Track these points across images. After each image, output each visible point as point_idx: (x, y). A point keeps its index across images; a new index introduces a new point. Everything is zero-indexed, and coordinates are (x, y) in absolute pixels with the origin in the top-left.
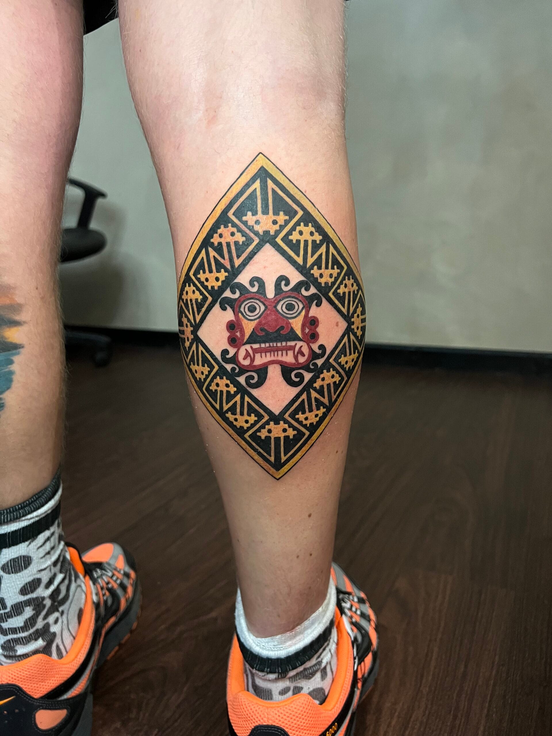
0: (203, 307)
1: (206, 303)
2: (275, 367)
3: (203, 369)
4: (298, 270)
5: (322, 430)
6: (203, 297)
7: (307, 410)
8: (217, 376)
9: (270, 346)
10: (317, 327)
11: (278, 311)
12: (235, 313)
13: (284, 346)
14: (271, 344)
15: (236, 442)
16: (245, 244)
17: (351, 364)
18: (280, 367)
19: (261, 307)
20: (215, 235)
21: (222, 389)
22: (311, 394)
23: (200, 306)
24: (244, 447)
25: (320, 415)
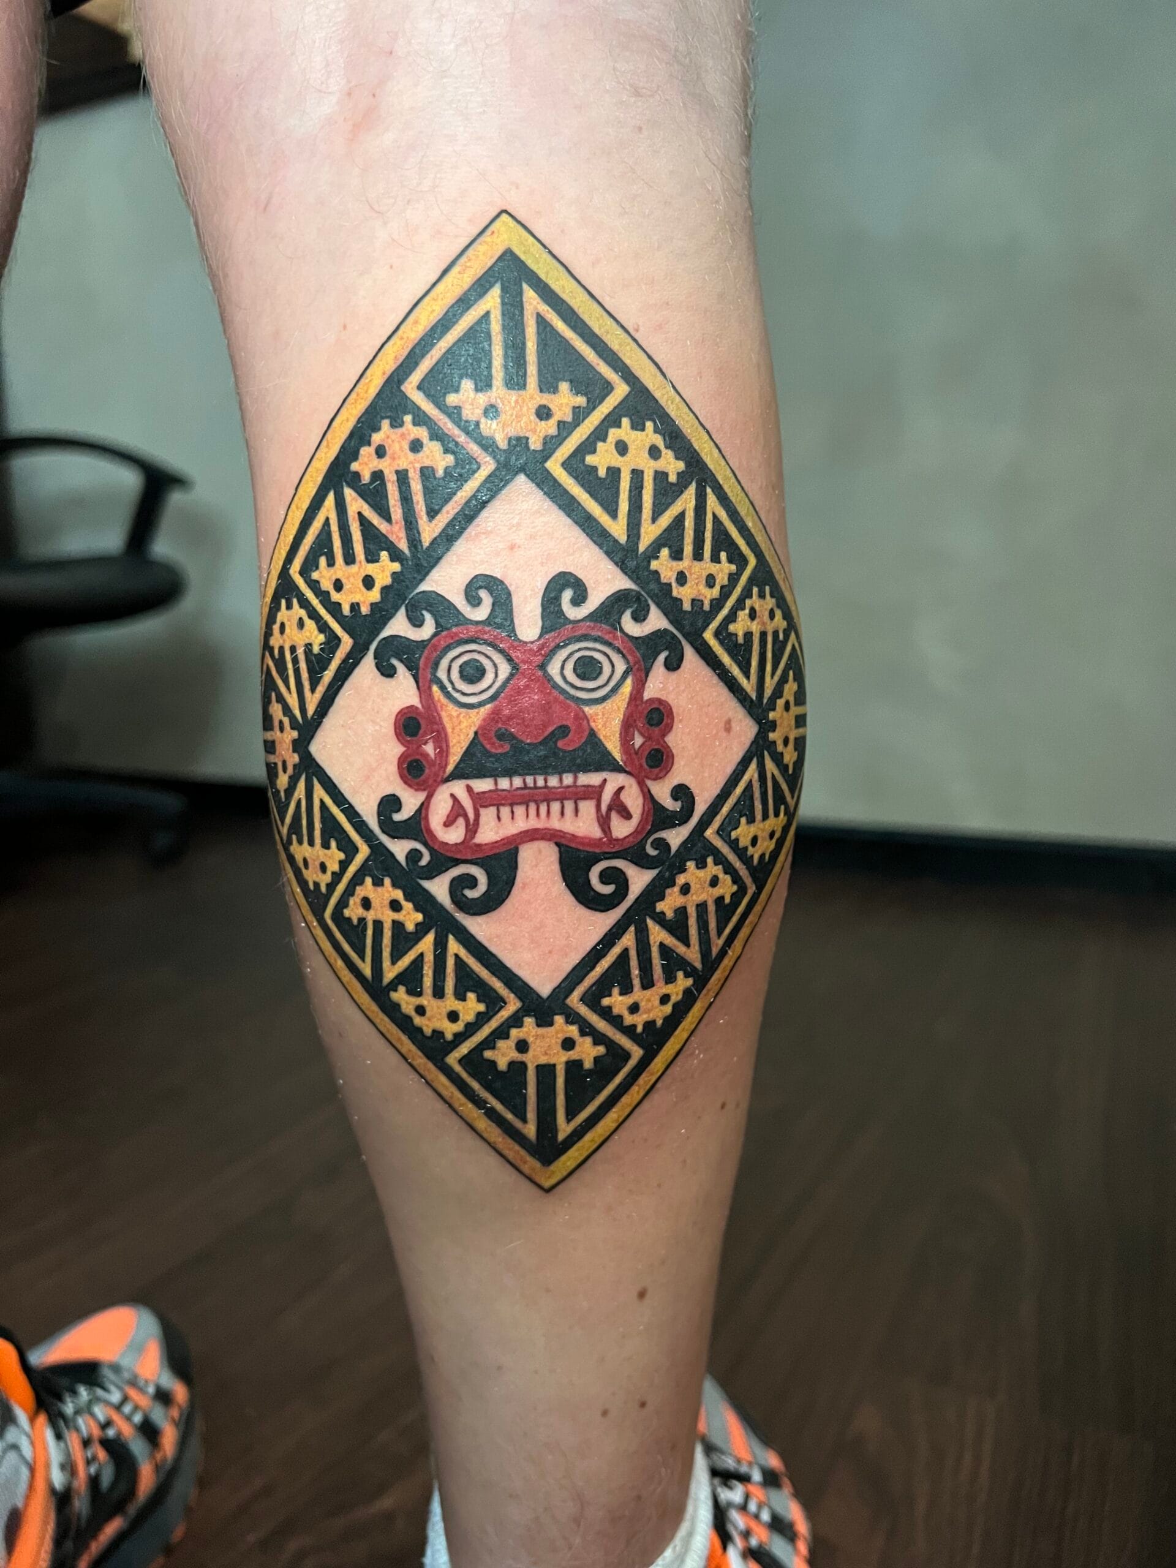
0: (325, 668)
1: (334, 654)
2: (540, 852)
3: (325, 855)
4: (612, 559)
5: (681, 1045)
6: (326, 636)
7: (636, 982)
8: (365, 875)
9: (526, 787)
10: (669, 731)
11: (549, 679)
12: (421, 684)
13: (568, 787)
14: (530, 780)
15: (422, 1077)
16: (452, 476)
17: (766, 846)
18: (556, 849)
19: (499, 666)
20: (366, 452)
21: (380, 917)
22: (650, 933)
23: (317, 663)
24: (445, 1093)
25: (674, 999)
